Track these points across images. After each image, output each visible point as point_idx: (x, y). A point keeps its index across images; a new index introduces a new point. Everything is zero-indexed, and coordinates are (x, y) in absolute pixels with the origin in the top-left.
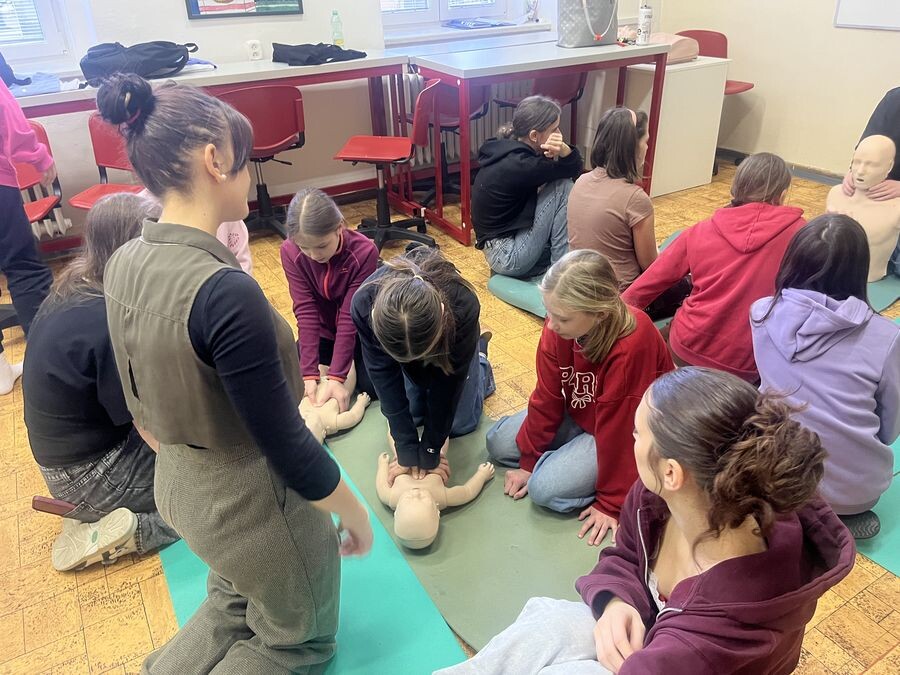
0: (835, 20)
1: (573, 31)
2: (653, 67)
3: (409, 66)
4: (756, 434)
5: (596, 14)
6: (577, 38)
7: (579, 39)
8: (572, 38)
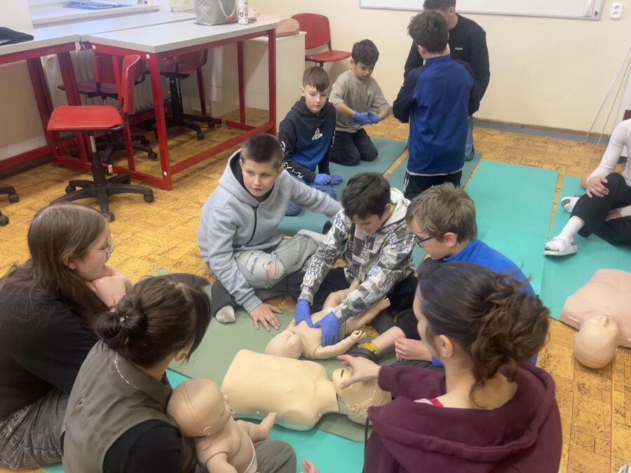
0: (360, 4)
1: (209, 13)
2: (266, 39)
3: (80, 43)
4: (495, 307)
6: (213, 19)
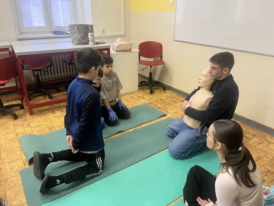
0: (174, 39)
5: (82, 34)
6: (76, 42)
7: (77, 42)
8: (75, 41)
